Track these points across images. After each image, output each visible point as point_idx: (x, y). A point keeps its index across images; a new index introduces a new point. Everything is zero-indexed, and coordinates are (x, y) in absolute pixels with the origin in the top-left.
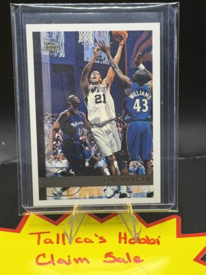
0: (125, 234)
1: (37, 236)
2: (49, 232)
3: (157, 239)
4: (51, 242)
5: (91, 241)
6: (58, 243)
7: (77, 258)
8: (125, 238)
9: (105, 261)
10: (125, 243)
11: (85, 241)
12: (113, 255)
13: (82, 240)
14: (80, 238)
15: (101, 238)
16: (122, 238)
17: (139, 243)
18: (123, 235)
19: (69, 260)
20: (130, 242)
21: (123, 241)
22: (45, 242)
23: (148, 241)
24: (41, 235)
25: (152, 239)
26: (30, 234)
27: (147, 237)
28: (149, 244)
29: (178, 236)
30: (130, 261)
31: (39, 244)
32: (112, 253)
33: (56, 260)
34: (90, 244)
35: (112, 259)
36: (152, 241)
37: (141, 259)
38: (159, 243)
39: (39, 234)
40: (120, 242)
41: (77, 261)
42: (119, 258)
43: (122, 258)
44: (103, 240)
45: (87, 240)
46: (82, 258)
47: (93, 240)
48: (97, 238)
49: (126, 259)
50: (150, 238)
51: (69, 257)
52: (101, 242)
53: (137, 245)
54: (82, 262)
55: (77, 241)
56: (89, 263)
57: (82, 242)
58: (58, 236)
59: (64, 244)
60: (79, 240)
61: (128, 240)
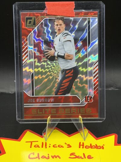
0: (83, 143)
1: (30, 143)
2: (38, 141)
3: (102, 146)
4: (38, 146)
5: (62, 147)
6: (42, 147)
7: (53, 155)
8: (83, 145)
9: (70, 158)
10: (83, 148)
11: (59, 146)
12: (75, 154)
13: (57, 146)
14: (56, 145)
15: (68, 145)
16: (81, 145)
17: (91, 148)
18: (82, 144)
19: (48, 157)
20: (86, 147)
21: (81, 147)
22: (35, 146)
23: (96, 147)
24: (33, 143)
25: (99, 146)
26: (26, 142)
27: (96, 145)
28: (97, 148)
29: (115, 145)
30: (85, 158)
31: (31, 147)
32: (75, 153)
33: (40, 156)
34: (62, 148)
35: (74, 157)
36: (99, 147)
37: (92, 156)
38: (103, 148)
39: (31, 142)
40: (80, 147)
41: (53, 157)
42: (79, 156)
43: (80, 156)
44: (69, 146)
45: (60, 146)
46: (56, 155)
47: (63, 146)
48: (66, 145)
49: (83, 157)
50: (98, 145)
51: (48, 155)
52: (68, 147)
53: (90, 149)
54: (56, 157)
55: (54, 146)
56: (60, 158)
57: (57, 147)
58: (43, 143)
59: (46, 148)
60: (55, 146)
61: (84, 146)
